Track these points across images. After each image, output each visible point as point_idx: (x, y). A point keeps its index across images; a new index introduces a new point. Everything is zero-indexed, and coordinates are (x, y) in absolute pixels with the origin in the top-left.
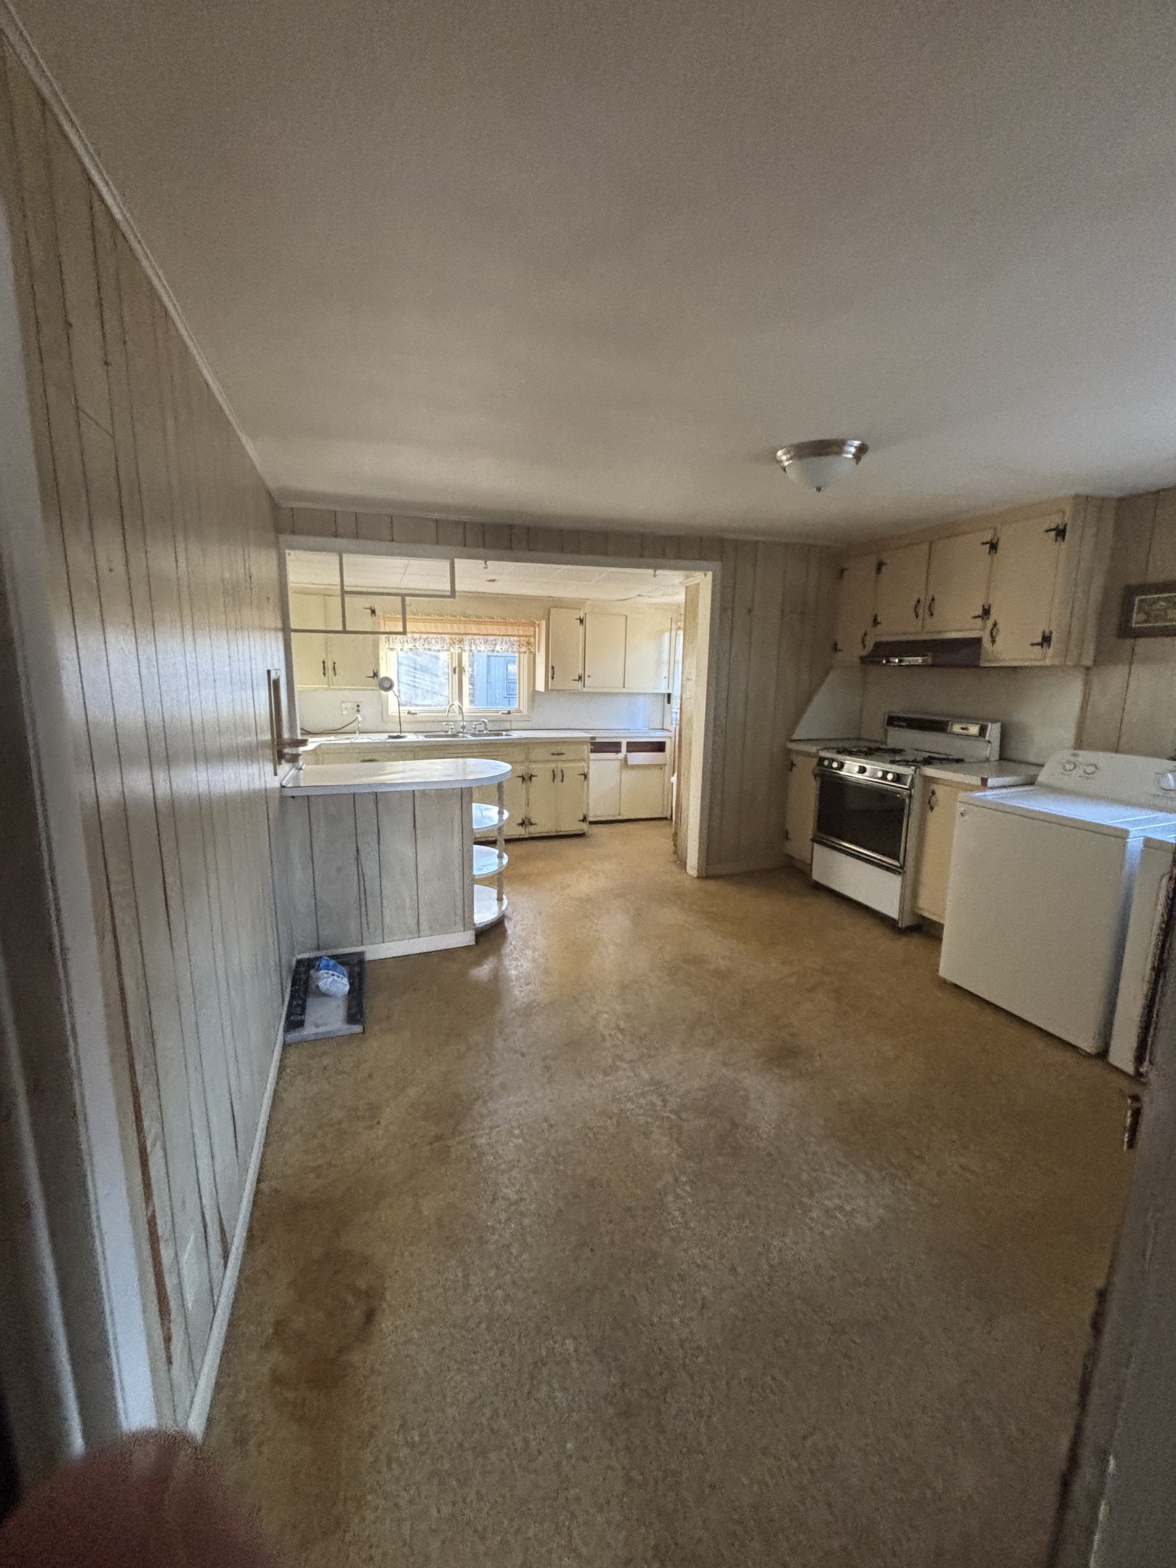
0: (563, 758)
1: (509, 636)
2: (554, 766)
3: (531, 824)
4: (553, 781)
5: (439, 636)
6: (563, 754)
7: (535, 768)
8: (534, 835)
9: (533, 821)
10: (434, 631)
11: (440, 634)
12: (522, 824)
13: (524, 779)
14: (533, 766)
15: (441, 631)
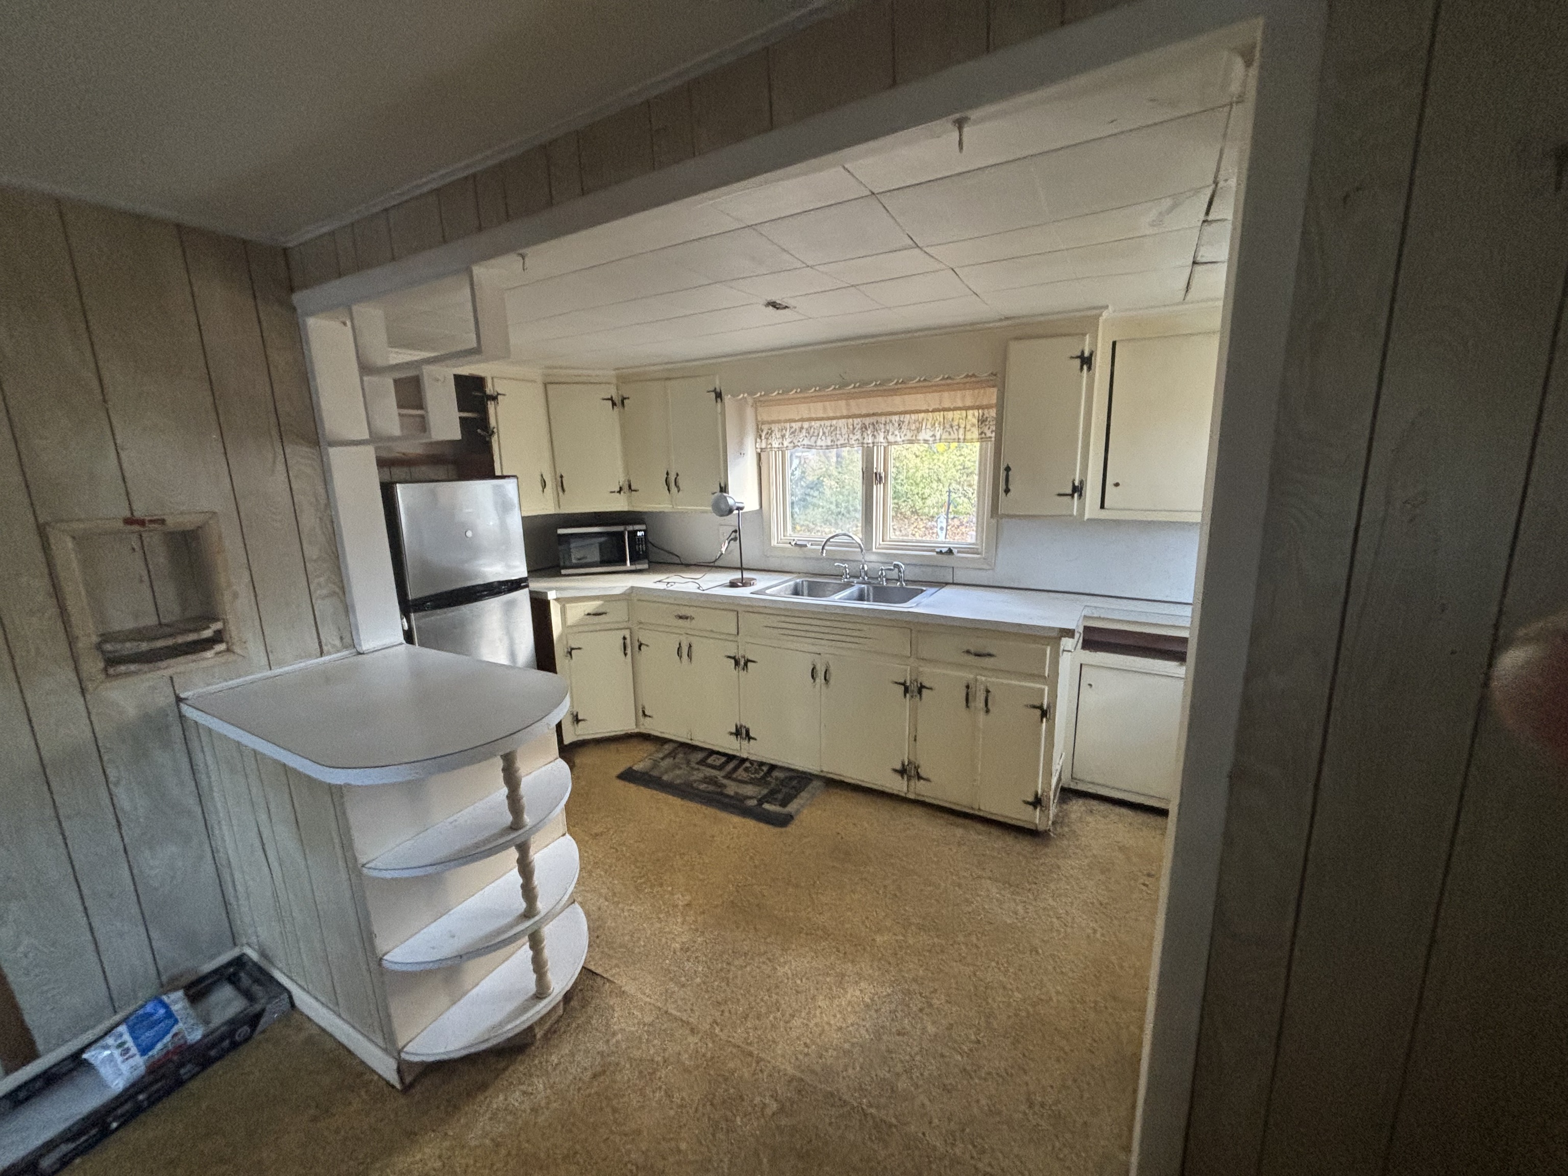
0: (987, 662)
1: (944, 410)
2: (969, 676)
3: (920, 778)
4: (967, 706)
5: (828, 423)
6: (990, 655)
7: (929, 674)
8: (927, 800)
9: (922, 773)
10: (821, 415)
11: (829, 419)
12: (902, 772)
13: (906, 690)
14: (926, 669)
15: (831, 415)
